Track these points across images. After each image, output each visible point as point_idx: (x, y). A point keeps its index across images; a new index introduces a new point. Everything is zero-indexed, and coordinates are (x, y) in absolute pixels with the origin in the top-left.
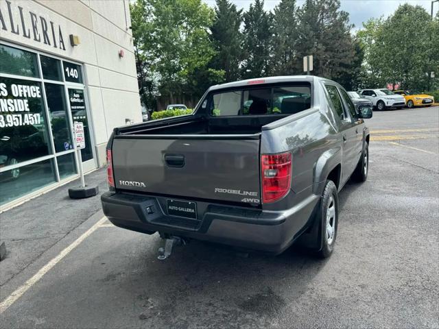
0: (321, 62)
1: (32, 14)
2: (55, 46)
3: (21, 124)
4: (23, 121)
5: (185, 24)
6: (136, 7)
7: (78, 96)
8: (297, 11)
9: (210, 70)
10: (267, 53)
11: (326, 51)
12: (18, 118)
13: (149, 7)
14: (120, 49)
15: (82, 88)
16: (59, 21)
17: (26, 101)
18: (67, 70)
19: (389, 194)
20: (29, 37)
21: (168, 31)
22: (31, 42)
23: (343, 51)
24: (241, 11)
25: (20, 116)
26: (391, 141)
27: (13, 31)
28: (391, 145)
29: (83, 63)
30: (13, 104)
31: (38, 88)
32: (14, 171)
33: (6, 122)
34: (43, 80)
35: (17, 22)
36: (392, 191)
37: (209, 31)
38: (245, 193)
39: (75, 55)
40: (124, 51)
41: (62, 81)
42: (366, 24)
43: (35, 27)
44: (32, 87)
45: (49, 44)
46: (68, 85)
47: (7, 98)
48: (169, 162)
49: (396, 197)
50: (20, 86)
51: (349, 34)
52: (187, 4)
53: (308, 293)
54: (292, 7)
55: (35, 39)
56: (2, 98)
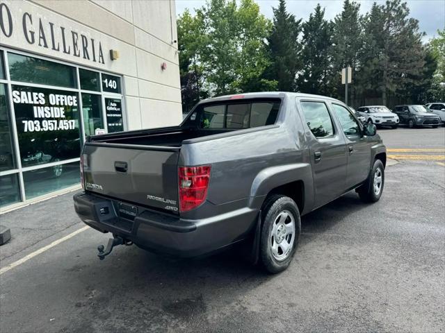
0: (385, 72)
1: (73, 33)
2: (94, 60)
3: (56, 129)
4: (58, 126)
5: (242, 36)
6: (196, 20)
7: (115, 105)
8: (360, 20)
9: (262, 80)
10: (327, 63)
11: (391, 60)
12: (54, 123)
13: (208, 20)
14: (163, 61)
15: (120, 98)
16: (99, 38)
17: (62, 109)
18: (106, 81)
19: (391, 218)
20: (69, 53)
21: (223, 42)
22: (70, 58)
23: (411, 61)
24: (300, 21)
25: (55, 122)
26: (439, 161)
27: (54, 48)
28: (436, 165)
29: (122, 75)
30: (50, 111)
31: (75, 97)
32: (57, 170)
33: (42, 127)
34: (80, 91)
35: (59, 40)
36: (398, 215)
37: (266, 41)
38: (168, 201)
39: (114, 68)
40: (167, 63)
41: (100, 91)
42: (442, 31)
43: (75, 44)
44: (69, 97)
45: (89, 59)
46: (105, 95)
47: (44, 106)
48: (118, 169)
49: (399, 221)
50: (57, 96)
51: (420, 43)
52: (245, 16)
53: (233, 304)
54: (354, 15)
55: (75, 55)
56: (40, 105)
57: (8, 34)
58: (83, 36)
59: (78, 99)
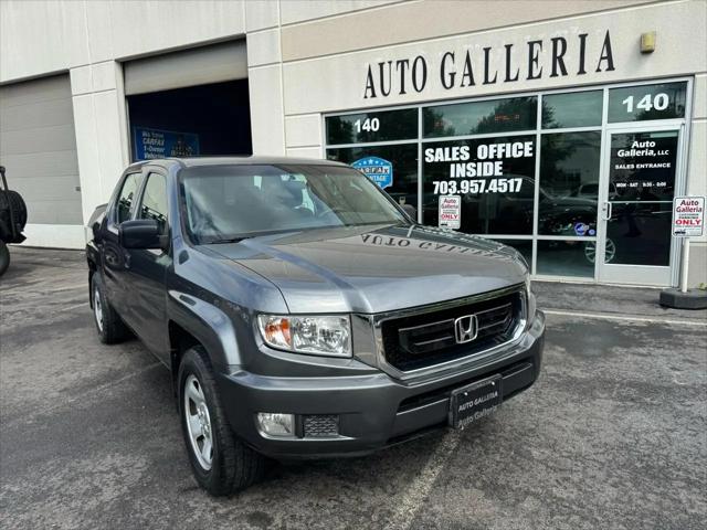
1: (532, 43)
2: (582, 71)
7: (653, 144)
12: (480, 184)
15: (675, 127)
17: (498, 163)
18: (627, 101)
20: (516, 79)
25: (483, 181)
27: (486, 83)
29: (693, 75)
31: (528, 144)
34: (539, 132)
41: (599, 124)
43: (533, 60)
44: (517, 144)
45: (564, 72)
46: (612, 129)
47: (466, 162)
50: (492, 146)
55: (530, 77)
56: (461, 162)
57: (419, 87)
58: (555, 41)
59: (534, 147)
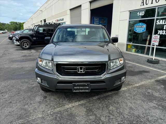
57: (157, 2)
